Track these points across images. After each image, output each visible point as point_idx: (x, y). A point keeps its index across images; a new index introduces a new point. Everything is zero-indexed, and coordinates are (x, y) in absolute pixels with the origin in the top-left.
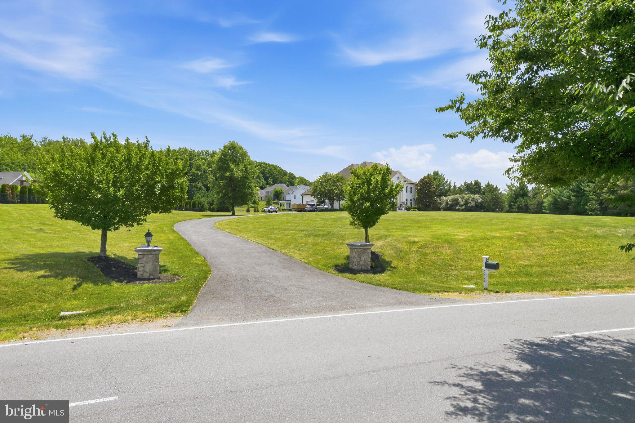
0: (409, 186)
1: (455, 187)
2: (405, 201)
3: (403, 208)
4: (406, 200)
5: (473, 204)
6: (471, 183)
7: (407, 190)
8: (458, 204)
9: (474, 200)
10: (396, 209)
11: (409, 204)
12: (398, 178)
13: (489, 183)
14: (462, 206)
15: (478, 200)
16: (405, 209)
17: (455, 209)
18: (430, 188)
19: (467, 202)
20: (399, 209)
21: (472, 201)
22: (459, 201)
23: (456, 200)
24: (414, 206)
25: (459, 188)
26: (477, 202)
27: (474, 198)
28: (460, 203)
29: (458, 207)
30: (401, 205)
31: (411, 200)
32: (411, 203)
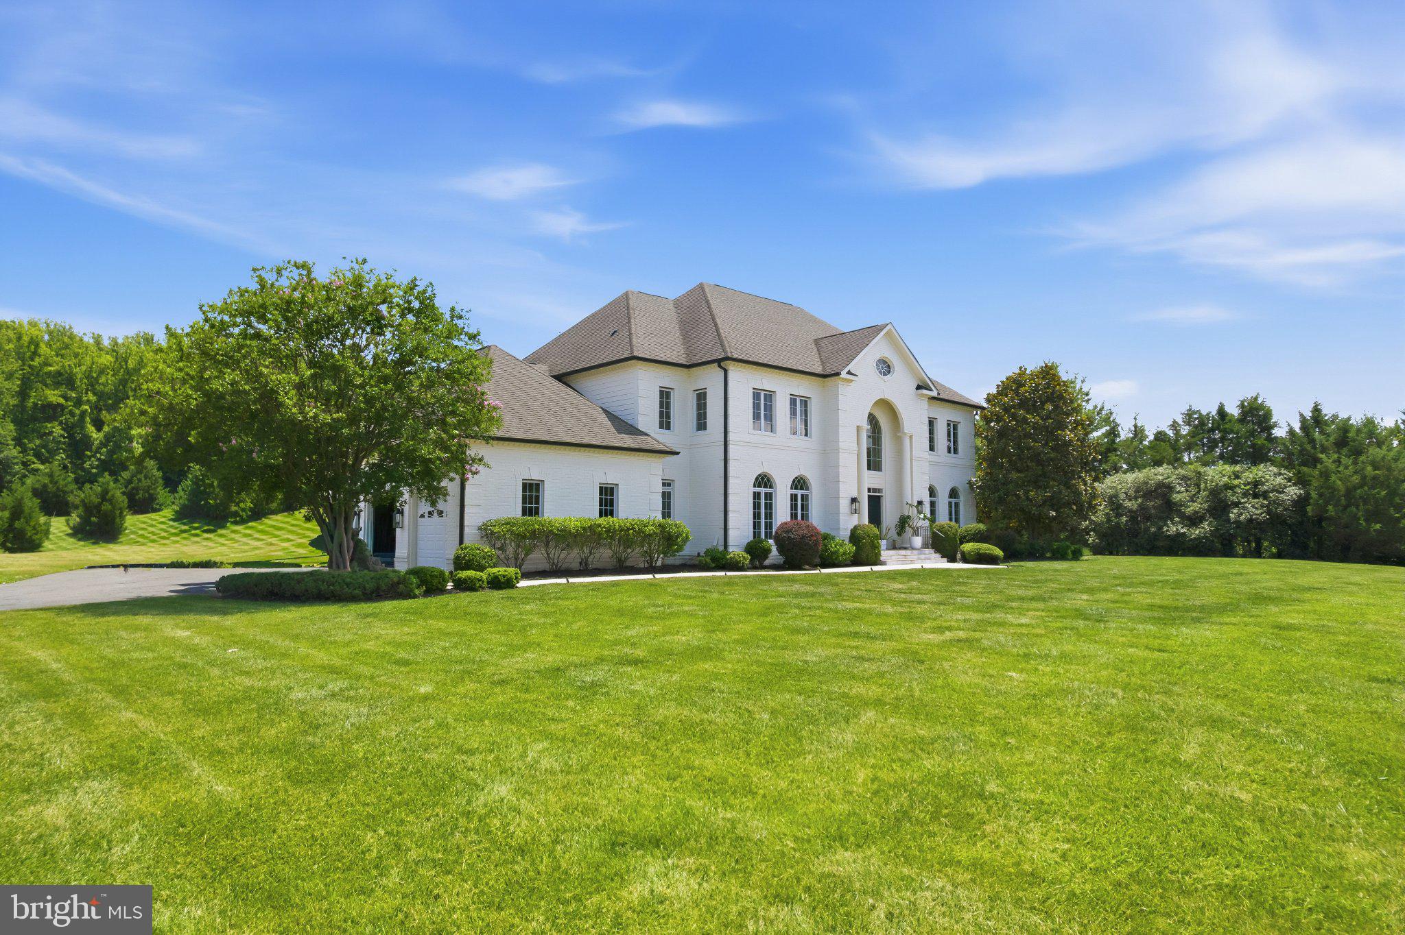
0: (944, 416)
1: (1138, 432)
2: (927, 500)
3: (918, 541)
4: (932, 492)
5: (1253, 509)
6: (1222, 412)
7: (931, 440)
8: (1170, 509)
9: (1255, 489)
10: (875, 548)
11: (943, 518)
12: (885, 367)
13: (1316, 410)
14: (1194, 521)
15: (1280, 490)
16: (925, 546)
17: (1159, 535)
18: (1062, 426)
19: (1219, 504)
20: (894, 546)
21: (1245, 495)
22: (1176, 497)
23: (1164, 490)
24: (969, 523)
25: (1160, 436)
26: (1276, 503)
27: (1256, 483)
28: (1182, 504)
29: (1174, 528)
30: (903, 522)
31: (953, 493)
32: (954, 514)
